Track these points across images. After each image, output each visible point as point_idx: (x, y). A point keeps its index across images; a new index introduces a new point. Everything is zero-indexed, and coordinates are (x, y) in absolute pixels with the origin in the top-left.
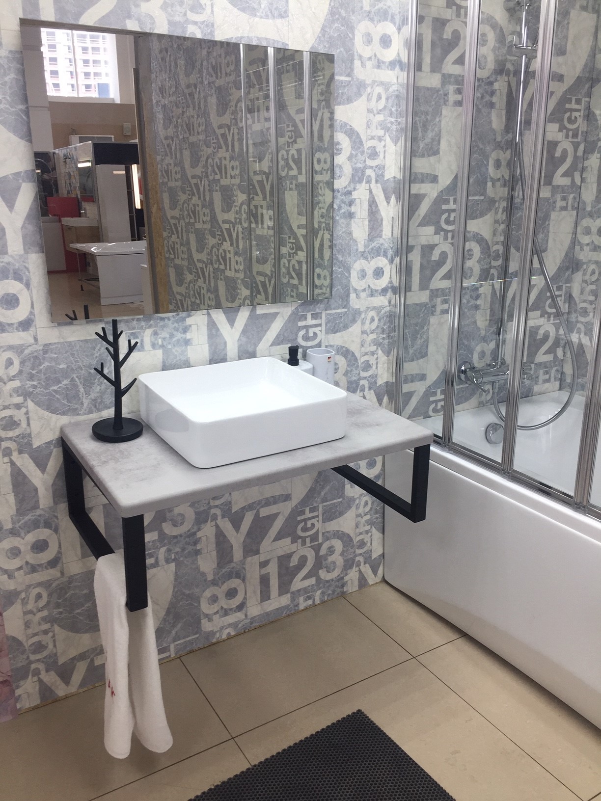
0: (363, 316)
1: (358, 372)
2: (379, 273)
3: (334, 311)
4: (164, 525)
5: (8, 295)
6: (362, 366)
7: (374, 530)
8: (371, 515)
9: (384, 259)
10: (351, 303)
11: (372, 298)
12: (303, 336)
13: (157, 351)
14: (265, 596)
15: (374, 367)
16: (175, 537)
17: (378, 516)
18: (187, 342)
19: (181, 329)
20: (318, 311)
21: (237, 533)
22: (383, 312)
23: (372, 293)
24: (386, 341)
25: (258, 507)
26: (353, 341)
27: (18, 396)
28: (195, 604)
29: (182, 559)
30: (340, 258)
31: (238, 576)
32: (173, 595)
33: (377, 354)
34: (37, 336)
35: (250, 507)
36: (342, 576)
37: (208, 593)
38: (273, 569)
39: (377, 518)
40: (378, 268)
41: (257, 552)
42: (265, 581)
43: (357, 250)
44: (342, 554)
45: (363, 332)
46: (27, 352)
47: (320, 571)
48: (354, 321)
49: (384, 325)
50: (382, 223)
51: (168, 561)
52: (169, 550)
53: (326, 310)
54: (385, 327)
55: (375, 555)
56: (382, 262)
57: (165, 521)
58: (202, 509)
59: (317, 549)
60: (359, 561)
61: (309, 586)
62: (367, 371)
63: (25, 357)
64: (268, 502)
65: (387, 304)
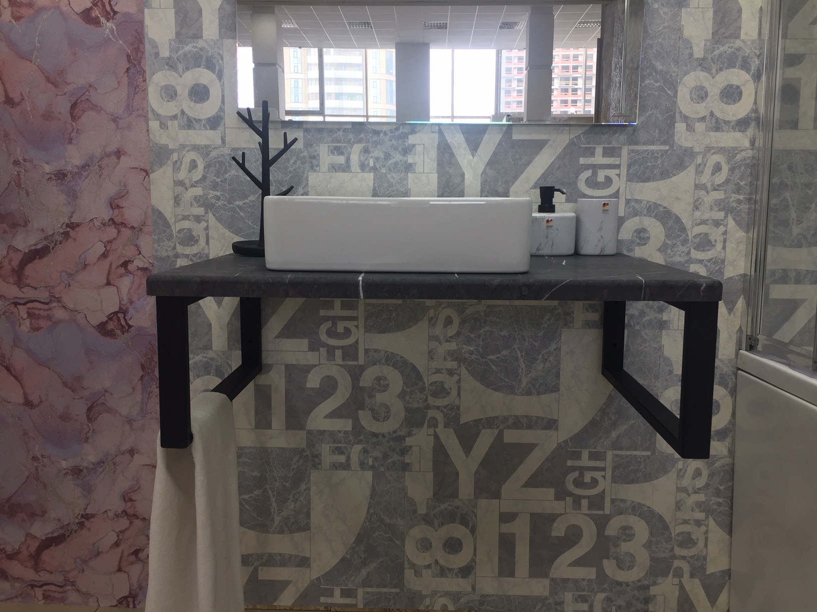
0: (699, 160)
1: (686, 250)
2: (731, 94)
3: (645, 148)
4: (361, 413)
5: (197, 85)
6: (694, 240)
7: (711, 522)
8: (706, 495)
9: (743, 73)
10: (676, 138)
11: (718, 134)
12: (587, 180)
13: (366, 175)
14: (507, 568)
15: (719, 246)
16: (375, 435)
17: (721, 500)
18: (409, 168)
19: (400, 149)
20: (614, 144)
21: (467, 457)
22: (739, 157)
23: (718, 125)
24: (744, 207)
25: (501, 427)
26: (678, 199)
27: (199, 206)
28: (398, 542)
29: (382, 469)
30: (659, 66)
31: (464, 522)
32: (367, 518)
33: (726, 226)
34: (225, 137)
35: (490, 423)
36: (646, 583)
37: (418, 532)
38: (521, 530)
39: (719, 504)
40: (730, 86)
41: (497, 495)
42: (507, 544)
43: (691, 55)
44: (648, 545)
45: (698, 187)
46: (213, 154)
47: (605, 562)
48: (681, 166)
49: (741, 179)
50: (740, 16)
51: (363, 465)
52: (365, 451)
53: (630, 144)
54: (742, 183)
55: (711, 569)
56: (738, 77)
57: (362, 408)
58: (416, 405)
59: (601, 523)
60: (680, 568)
61: (583, 580)
62: (703, 251)
63: (211, 161)
64: (518, 423)
65: (747, 144)
